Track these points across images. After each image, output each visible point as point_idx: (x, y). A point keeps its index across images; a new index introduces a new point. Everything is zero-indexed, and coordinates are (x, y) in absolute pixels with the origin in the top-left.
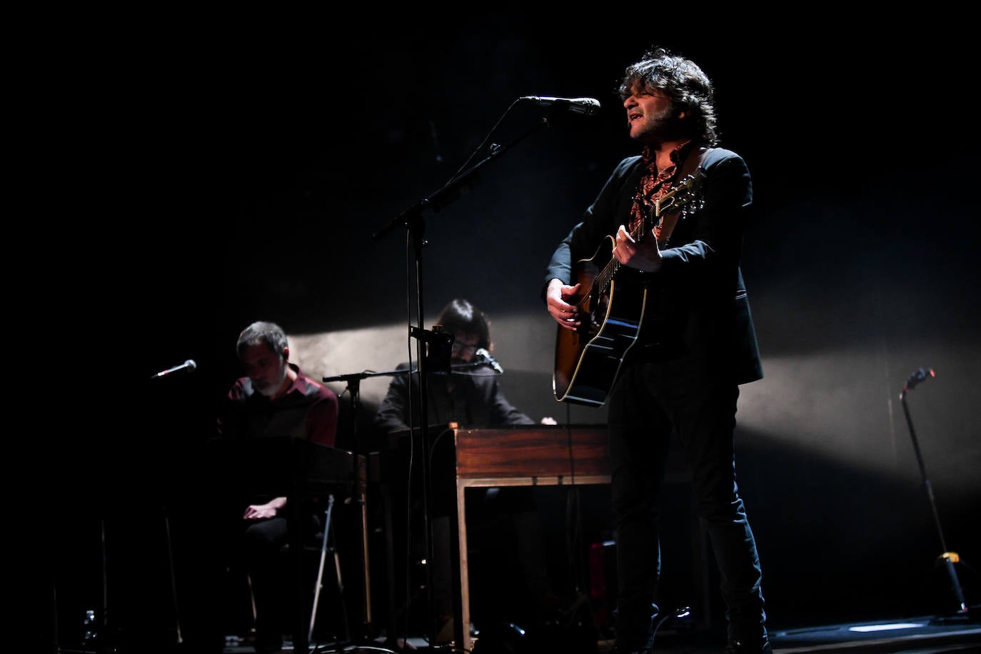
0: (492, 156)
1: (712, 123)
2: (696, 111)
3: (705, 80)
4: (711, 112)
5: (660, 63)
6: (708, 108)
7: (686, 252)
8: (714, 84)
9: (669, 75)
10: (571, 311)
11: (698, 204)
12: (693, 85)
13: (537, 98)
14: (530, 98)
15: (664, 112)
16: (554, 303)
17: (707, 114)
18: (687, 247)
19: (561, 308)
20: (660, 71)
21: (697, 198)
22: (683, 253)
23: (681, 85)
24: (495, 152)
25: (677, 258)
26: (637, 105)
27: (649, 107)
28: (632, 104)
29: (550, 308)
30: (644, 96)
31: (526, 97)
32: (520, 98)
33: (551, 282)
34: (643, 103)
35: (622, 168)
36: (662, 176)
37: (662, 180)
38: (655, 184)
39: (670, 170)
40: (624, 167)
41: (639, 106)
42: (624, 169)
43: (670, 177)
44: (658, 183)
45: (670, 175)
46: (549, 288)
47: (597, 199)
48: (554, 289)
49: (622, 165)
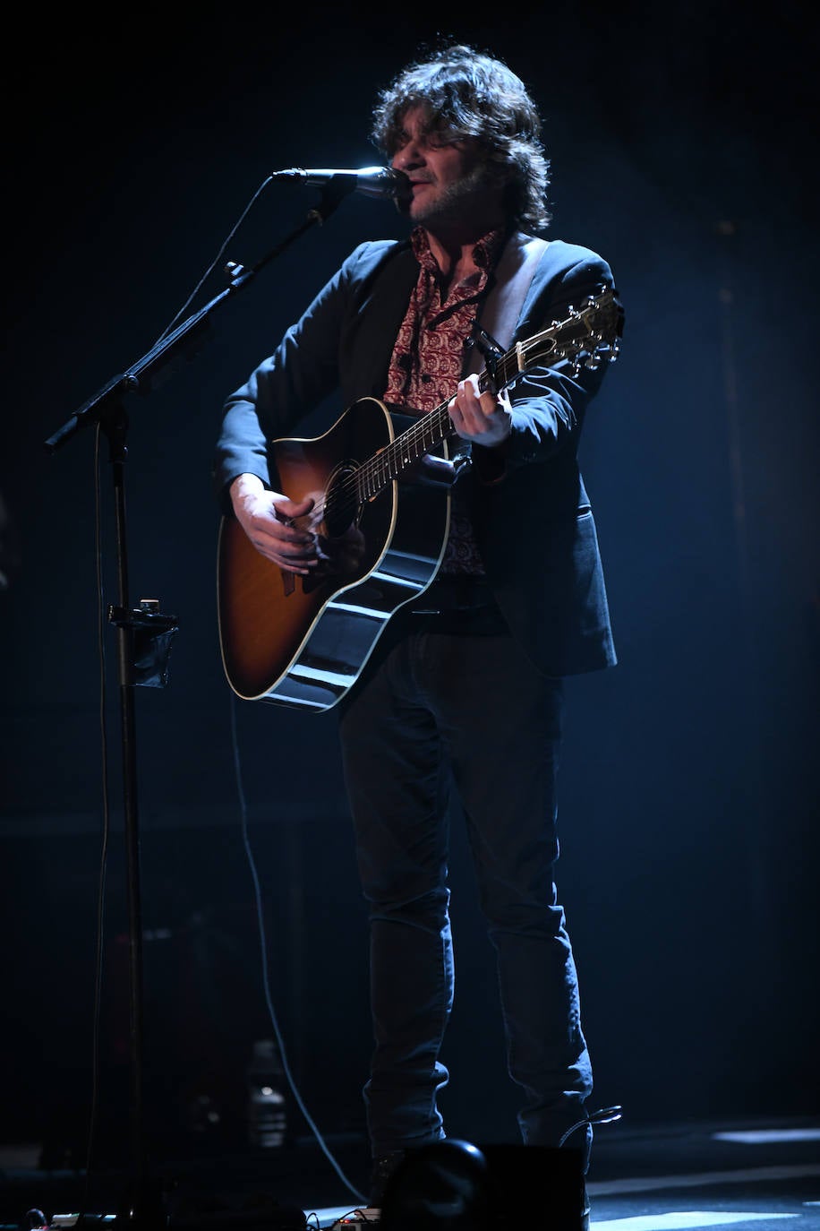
0: (232, 287)
1: (542, 188)
3: (530, 107)
4: (543, 172)
7: (536, 422)
13: (303, 173)
14: (292, 171)
24: (237, 280)
26: (424, 164)
27: (447, 168)
28: (416, 161)
31: (285, 172)
32: (275, 173)
33: (240, 481)
34: (433, 159)
35: (360, 261)
36: (461, 291)
37: (462, 299)
38: (448, 304)
39: (474, 280)
40: (363, 258)
41: (428, 167)
42: (365, 262)
43: (475, 293)
44: (454, 302)
45: (477, 290)
46: (240, 495)
47: (308, 314)
48: (255, 499)
49: (360, 256)
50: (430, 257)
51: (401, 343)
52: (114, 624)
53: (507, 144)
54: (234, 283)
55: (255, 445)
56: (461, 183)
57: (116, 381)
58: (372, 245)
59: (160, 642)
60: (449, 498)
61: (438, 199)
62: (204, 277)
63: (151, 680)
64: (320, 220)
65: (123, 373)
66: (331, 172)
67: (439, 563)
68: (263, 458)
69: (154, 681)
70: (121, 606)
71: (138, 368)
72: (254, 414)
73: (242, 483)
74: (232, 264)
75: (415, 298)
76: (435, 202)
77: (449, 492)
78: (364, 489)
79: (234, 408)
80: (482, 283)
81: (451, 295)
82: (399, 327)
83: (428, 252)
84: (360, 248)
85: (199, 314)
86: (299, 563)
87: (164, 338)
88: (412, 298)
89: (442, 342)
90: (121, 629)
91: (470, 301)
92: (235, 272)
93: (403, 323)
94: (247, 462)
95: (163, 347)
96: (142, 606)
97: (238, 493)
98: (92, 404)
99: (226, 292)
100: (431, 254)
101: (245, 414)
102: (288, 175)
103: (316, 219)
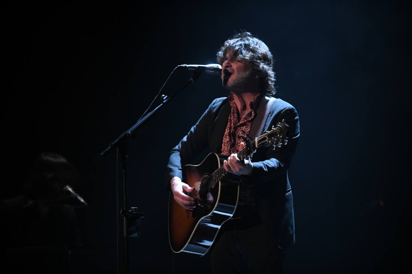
0: (163, 103)
1: (273, 81)
2: (265, 75)
3: (270, 55)
4: (273, 75)
5: (247, 42)
6: (271, 73)
7: (267, 165)
8: (274, 57)
9: (253, 51)
10: (189, 200)
11: (283, 142)
12: (264, 58)
13: (187, 66)
14: (184, 65)
15: (247, 73)
16: (178, 194)
17: (271, 77)
18: (267, 162)
19: (183, 198)
20: (247, 47)
21: (283, 138)
22: (265, 166)
23: (260, 59)
24: (165, 101)
25: (261, 168)
26: (231, 66)
27: (239, 69)
28: (228, 65)
29: (176, 198)
30: (235, 62)
31: (181, 65)
32: (178, 66)
33: (173, 178)
34: (234, 66)
35: (214, 106)
36: (246, 118)
37: (246, 121)
38: (241, 122)
39: (250, 114)
40: (215, 105)
41: (232, 67)
42: (215, 107)
43: (250, 119)
44: (243, 122)
45: (251, 118)
46: (173, 183)
47: (197, 123)
48: (177, 185)
49: (214, 104)
50: (234, 103)
51: (226, 134)
52: (122, 215)
53: (259, 64)
54: (164, 102)
55: (179, 167)
56: (243, 74)
57: (124, 134)
58: (218, 99)
59: (138, 221)
60: (239, 187)
61: (234, 79)
62: (154, 100)
63: (134, 235)
64: (193, 81)
65: (127, 131)
66: (197, 66)
67: (236, 207)
68: (181, 171)
69: (135, 235)
70: (125, 209)
71: (132, 129)
72: (179, 156)
73: (174, 179)
74: (164, 95)
75: (230, 118)
76: (233, 80)
77: (239, 185)
78: (212, 182)
79: (173, 154)
80: (253, 115)
81: (242, 119)
82: (226, 128)
83: (234, 101)
84: (214, 101)
85: (152, 112)
86: (190, 207)
87: (141, 119)
88: (229, 117)
89: (239, 133)
90: (125, 217)
91: (249, 121)
92: (165, 98)
93: (227, 127)
94: (176, 172)
95: (140, 122)
96: (132, 209)
97: (172, 183)
98: (116, 141)
99: (161, 105)
100: (234, 102)
101: (177, 156)
102: (182, 66)
103: (191, 81)
